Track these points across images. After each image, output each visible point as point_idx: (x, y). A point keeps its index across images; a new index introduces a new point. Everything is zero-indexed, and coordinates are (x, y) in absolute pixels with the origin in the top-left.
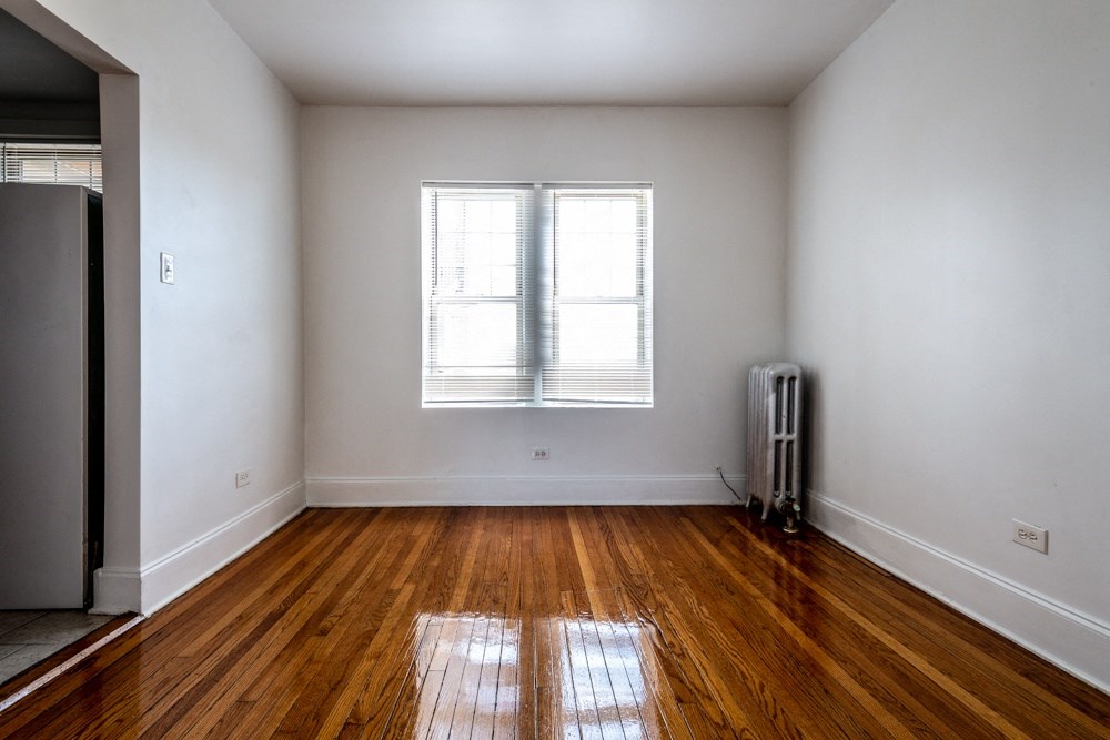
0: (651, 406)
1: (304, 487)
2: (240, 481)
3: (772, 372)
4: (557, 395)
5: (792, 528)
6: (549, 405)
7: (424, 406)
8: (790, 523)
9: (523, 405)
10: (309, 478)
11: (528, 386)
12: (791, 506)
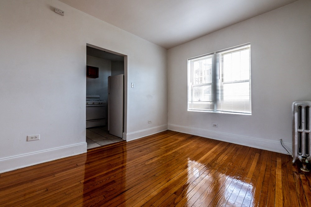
0: (251, 115)
1: (167, 125)
2: (149, 122)
3: (296, 104)
4: (221, 109)
5: (306, 169)
6: (220, 112)
7: (188, 110)
8: (304, 167)
9: (212, 112)
10: (169, 124)
11: (213, 107)
12: (305, 160)
